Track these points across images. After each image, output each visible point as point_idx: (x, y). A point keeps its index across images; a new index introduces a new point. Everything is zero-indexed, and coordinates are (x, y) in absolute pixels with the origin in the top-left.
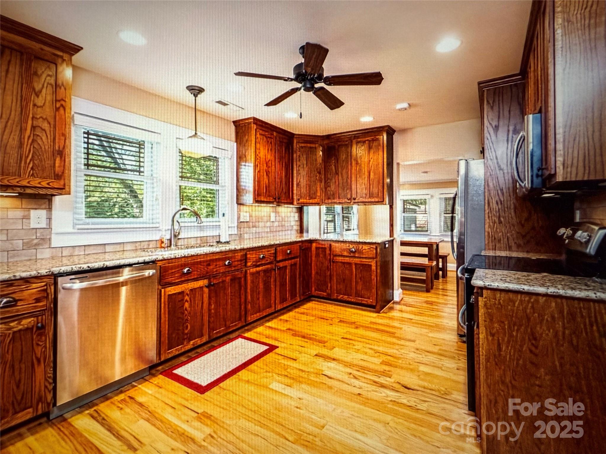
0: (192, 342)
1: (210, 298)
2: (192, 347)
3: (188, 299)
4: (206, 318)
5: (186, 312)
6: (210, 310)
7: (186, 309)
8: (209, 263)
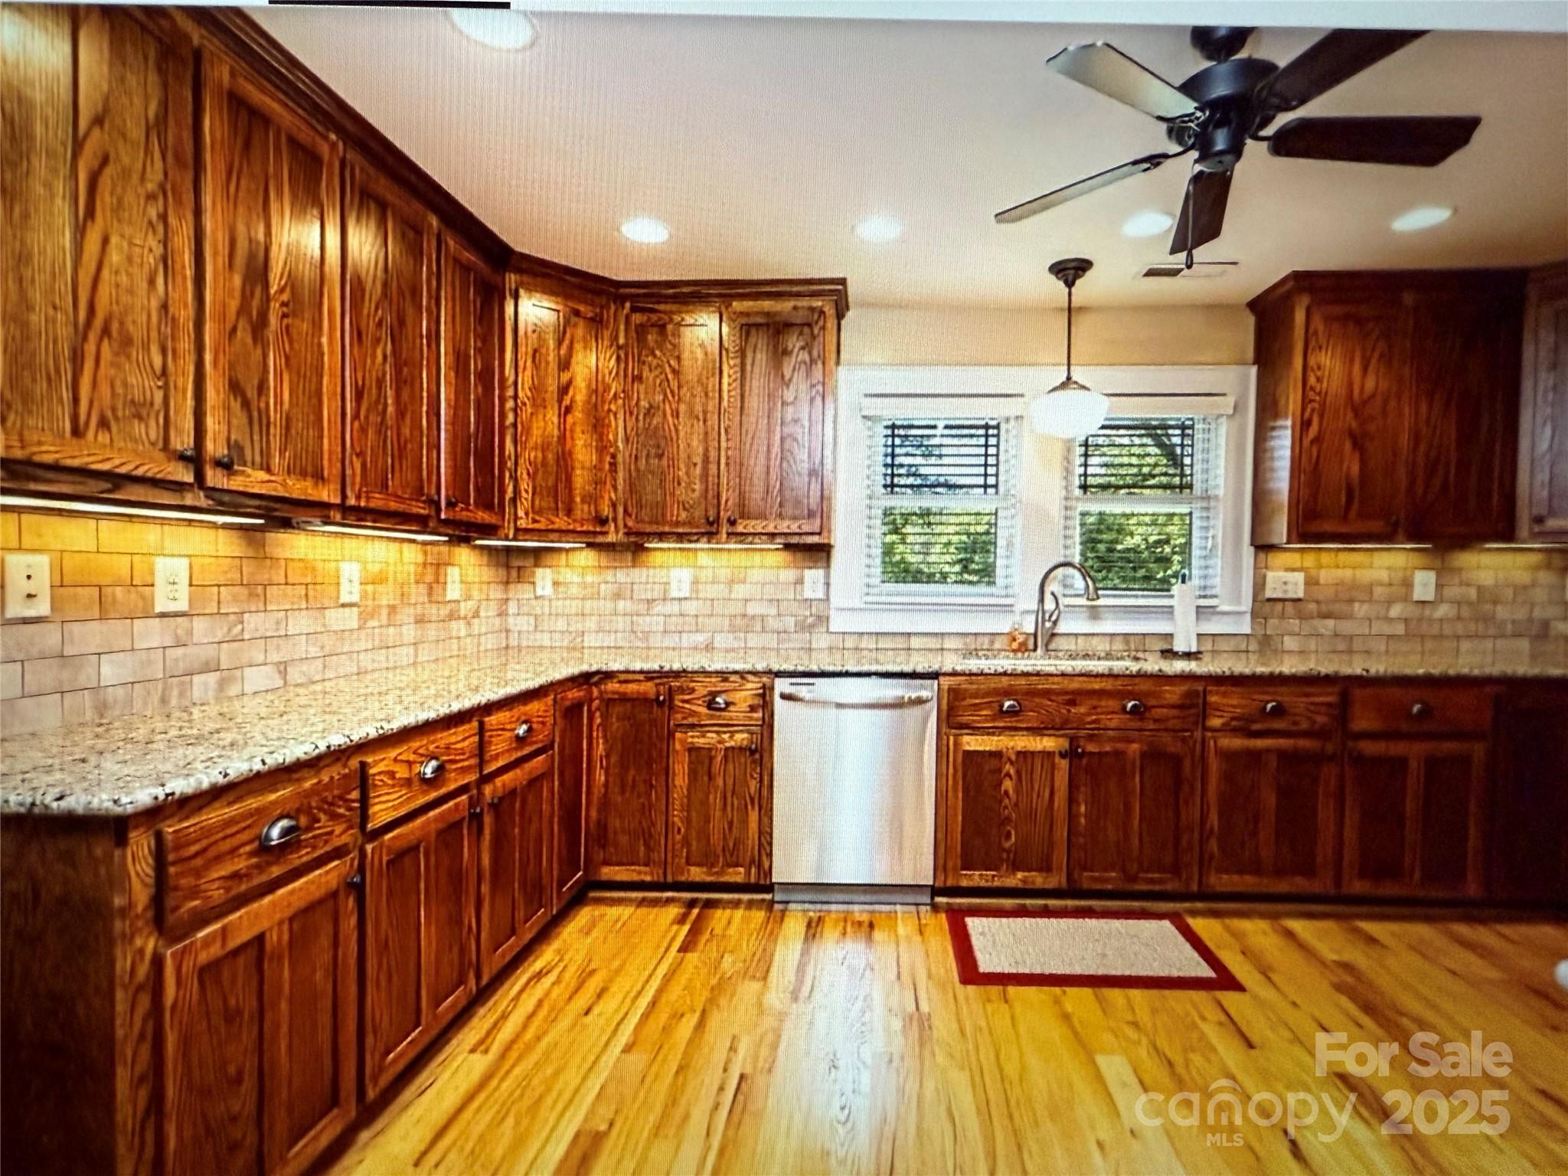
0: (1020, 875)
1: (1072, 786)
2: (1020, 885)
3: (1012, 772)
4: (1061, 833)
5: (1007, 801)
6: (1072, 817)
7: (1006, 793)
8: (1073, 698)
